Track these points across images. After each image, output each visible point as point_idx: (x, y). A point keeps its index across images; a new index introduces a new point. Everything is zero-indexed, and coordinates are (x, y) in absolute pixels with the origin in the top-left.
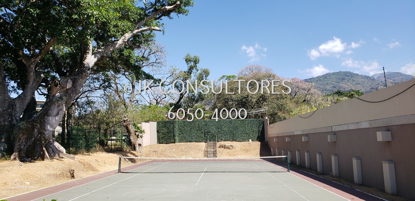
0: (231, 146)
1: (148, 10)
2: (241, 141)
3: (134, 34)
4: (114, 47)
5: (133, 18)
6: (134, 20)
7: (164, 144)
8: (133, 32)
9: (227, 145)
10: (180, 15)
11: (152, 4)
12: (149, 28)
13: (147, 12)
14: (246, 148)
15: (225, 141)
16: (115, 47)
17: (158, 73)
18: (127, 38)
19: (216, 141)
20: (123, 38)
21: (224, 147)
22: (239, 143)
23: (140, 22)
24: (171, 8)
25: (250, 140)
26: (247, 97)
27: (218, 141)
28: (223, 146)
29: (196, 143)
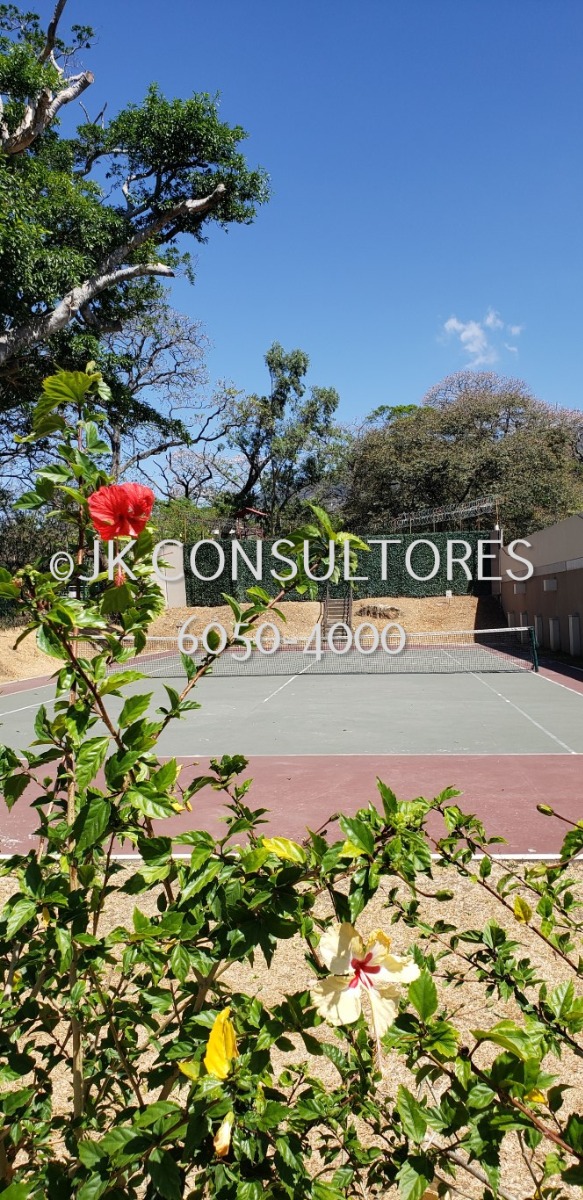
0: (392, 609)
1: (135, 215)
2: (423, 597)
3: (98, 288)
4: (42, 330)
5: (94, 242)
6: (98, 248)
7: (206, 608)
8: (94, 284)
9: (381, 606)
10: (232, 225)
11: (147, 195)
12: (140, 269)
13: (133, 219)
14: (435, 615)
15: (376, 595)
16: (46, 327)
17: (184, 404)
18: (78, 302)
19: (349, 596)
20: (68, 300)
21: (373, 613)
22: (416, 600)
23: (114, 250)
24: (202, 206)
25: (449, 593)
26: (445, 468)
27: (356, 598)
28: (368, 612)
29: (294, 603)
